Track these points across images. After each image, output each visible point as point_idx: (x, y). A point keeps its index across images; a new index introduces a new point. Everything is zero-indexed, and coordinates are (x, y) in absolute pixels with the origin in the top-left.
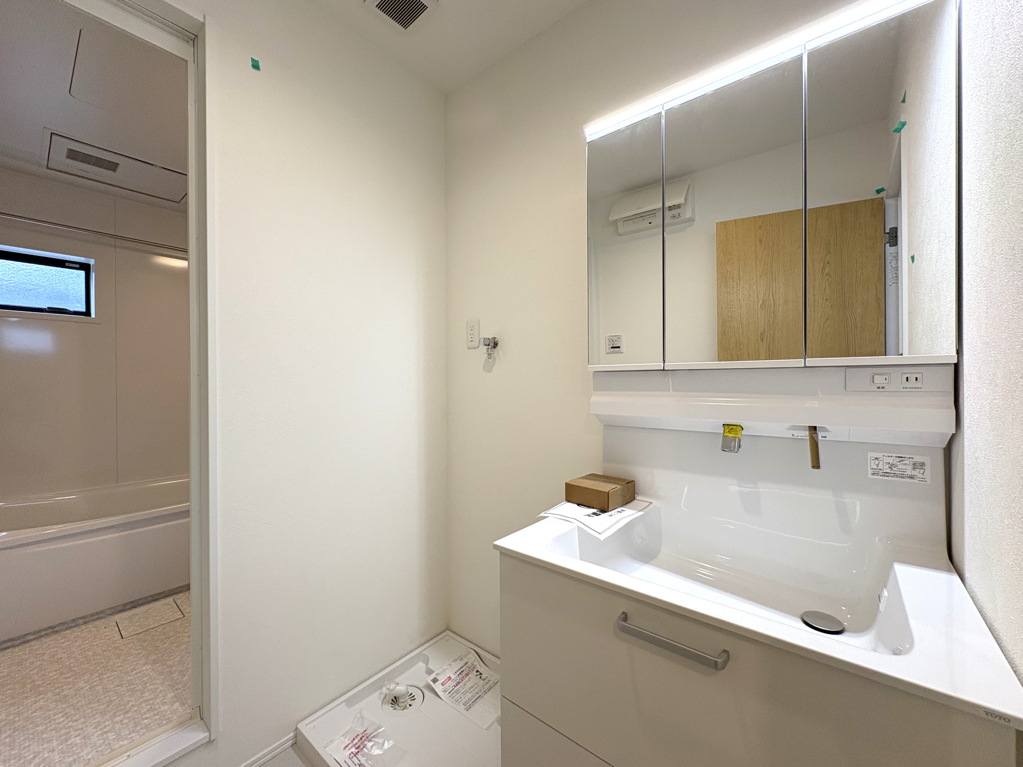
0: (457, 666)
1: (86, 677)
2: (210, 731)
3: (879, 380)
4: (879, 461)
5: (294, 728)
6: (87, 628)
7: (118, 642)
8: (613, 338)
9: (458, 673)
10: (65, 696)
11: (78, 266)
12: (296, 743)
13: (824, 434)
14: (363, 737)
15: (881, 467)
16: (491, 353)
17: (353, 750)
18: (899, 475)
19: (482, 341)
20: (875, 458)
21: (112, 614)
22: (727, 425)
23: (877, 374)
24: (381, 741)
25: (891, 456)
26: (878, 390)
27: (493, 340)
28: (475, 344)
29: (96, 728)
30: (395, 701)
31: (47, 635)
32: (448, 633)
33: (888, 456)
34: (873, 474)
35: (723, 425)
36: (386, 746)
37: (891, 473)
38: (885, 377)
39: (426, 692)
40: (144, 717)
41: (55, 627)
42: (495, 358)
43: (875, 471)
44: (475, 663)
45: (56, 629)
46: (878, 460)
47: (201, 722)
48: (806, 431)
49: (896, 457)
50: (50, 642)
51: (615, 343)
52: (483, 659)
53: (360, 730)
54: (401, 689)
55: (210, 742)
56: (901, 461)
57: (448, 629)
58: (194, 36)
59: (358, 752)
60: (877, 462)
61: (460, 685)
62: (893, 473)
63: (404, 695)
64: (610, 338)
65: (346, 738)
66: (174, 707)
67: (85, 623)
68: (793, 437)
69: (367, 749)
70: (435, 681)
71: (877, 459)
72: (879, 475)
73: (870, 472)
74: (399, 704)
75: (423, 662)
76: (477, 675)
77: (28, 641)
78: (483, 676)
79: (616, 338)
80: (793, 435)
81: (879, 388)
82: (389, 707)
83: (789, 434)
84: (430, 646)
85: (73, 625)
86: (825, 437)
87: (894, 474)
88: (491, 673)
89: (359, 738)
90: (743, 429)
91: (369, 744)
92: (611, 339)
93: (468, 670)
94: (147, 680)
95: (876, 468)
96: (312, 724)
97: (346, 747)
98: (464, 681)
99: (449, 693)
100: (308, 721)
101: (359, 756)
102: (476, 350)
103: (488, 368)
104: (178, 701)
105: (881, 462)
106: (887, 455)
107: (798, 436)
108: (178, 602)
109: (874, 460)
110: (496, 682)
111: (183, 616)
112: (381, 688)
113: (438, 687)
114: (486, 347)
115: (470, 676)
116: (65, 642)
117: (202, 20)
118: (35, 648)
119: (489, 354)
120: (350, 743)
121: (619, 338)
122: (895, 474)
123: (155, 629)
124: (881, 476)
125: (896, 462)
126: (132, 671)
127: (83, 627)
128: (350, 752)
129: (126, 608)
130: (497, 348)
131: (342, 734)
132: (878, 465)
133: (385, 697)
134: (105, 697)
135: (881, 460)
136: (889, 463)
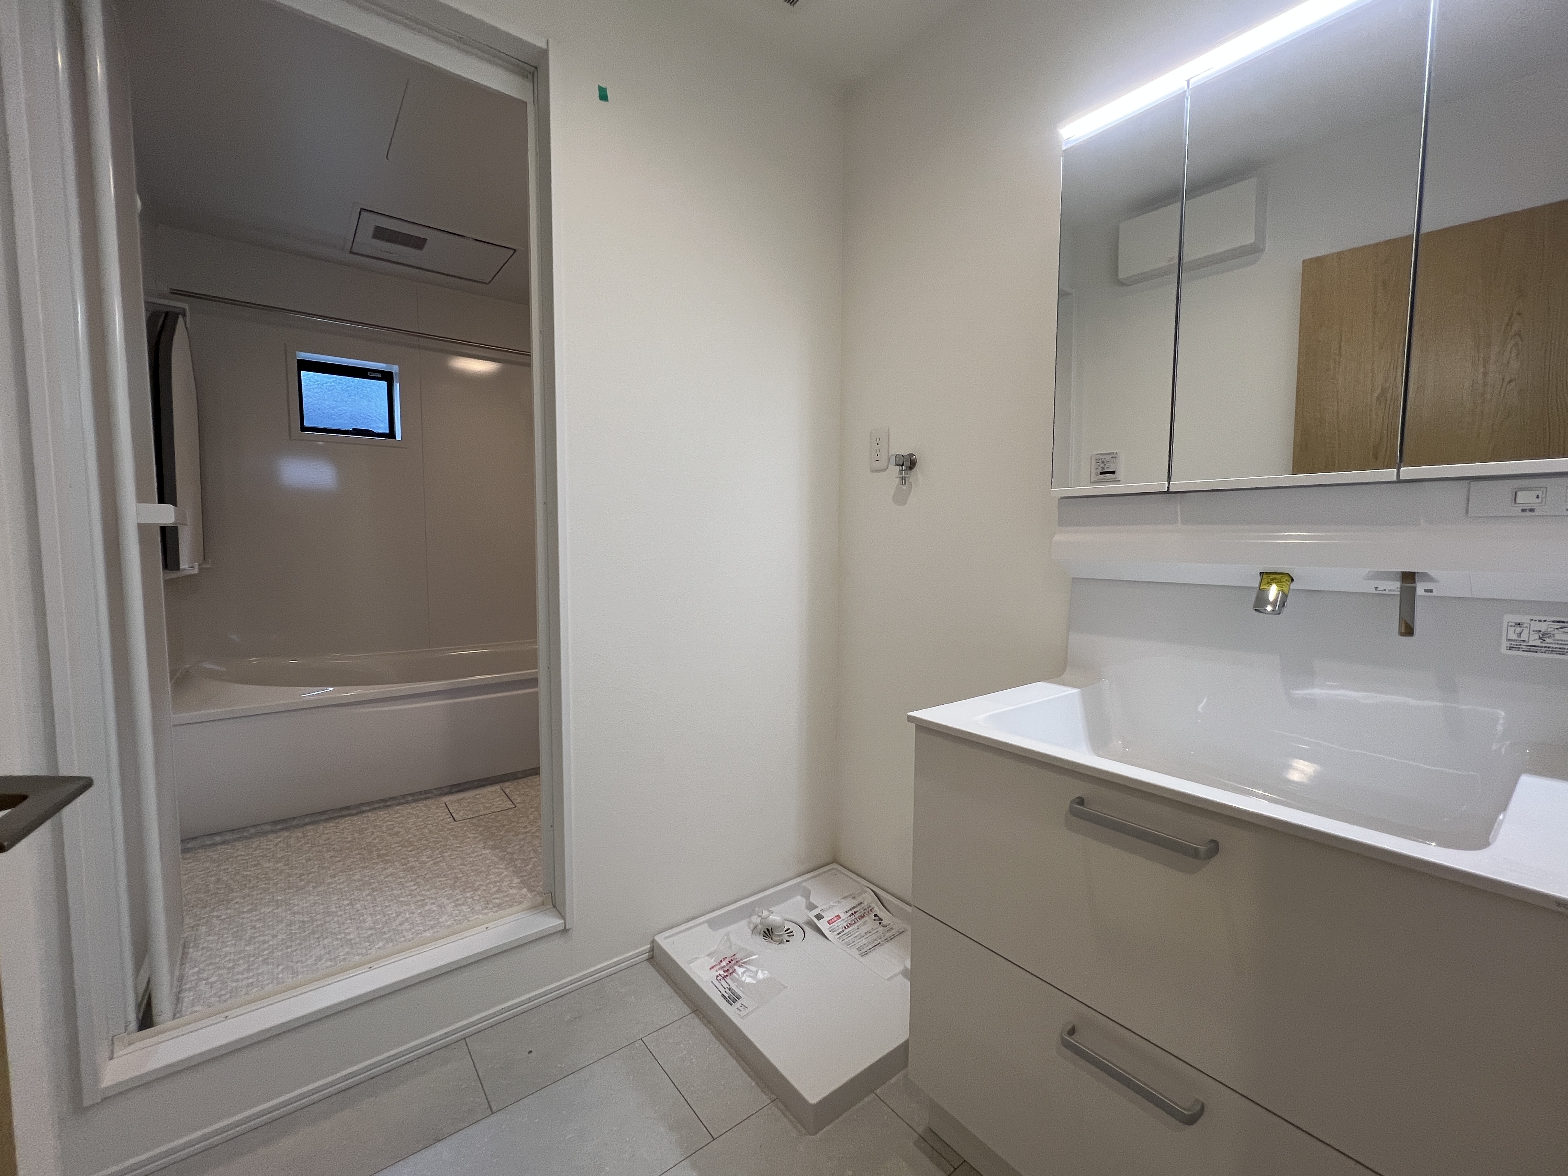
0: (849, 904)
1: (429, 852)
2: (565, 920)
3: (1524, 498)
4: (1522, 628)
5: (652, 939)
6: (417, 806)
7: (451, 824)
8: (1103, 457)
9: (851, 912)
10: (412, 867)
11: (379, 375)
12: (653, 957)
13: (1429, 586)
14: (732, 960)
15: (1524, 636)
16: (905, 477)
17: (721, 972)
18: (1556, 650)
19: (893, 459)
20: (1516, 624)
21: (441, 795)
22: (1267, 573)
23: (1521, 489)
24: (754, 969)
25: (1545, 621)
26: (1524, 514)
27: (908, 457)
28: (883, 463)
29: (449, 899)
30: (768, 933)
31: (379, 808)
32: (835, 866)
33: (1540, 621)
34: (1511, 648)
35: (1261, 573)
36: (760, 975)
37: (1542, 647)
38: (1534, 493)
39: (807, 929)
40: (494, 896)
41: (387, 801)
42: (911, 483)
43: (1513, 643)
44: (873, 905)
45: (388, 803)
46: (1520, 627)
47: (554, 909)
48: (1397, 581)
49: (1553, 622)
50: (385, 816)
51: (1108, 465)
52: (886, 904)
53: (729, 954)
54: (775, 918)
55: (565, 931)
56: (1561, 628)
57: (835, 860)
58: (533, 68)
59: (727, 976)
60: (1518, 630)
61: (853, 927)
62: (1545, 647)
63: (779, 927)
64: (1098, 457)
65: (712, 959)
66: (523, 892)
67: (415, 801)
68: (1377, 592)
69: (737, 974)
70: (819, 917)
71: (1519, 624)
72: (1521, 649)
73: (1505, 644)
74: (773, 937)
75: (802, 896)
76: (875, 920)
77: (363, 812)
78: (884, 922)
79: (1108, 458)
80: (1376, 588)
81: (1523, 510)
82: (760, 940)
83: (1369, 587)
84: (812, 877)
85: (402, 801)
86: (1431, 591)
87: (1548, 649)
88: (895, 919)
89: (727, 961)
90: (1292, 580)
91: (740, 971)
92: (1100, 460)
93: (863, 912)
94: (490, 863)
95: (1517, 639)
96: (672, 939)
97: (713, 967)
98: (858, 924)
99: (838, 934)
100: (667, 934)
101: (728, 980)
102: (883, 473)
103: (900, 499)
104: (525, 887)
105: (1526, 631)
106: (1538, 618)
107: (1385, 590)
108: (507, 791)
109: (1514, 626)
110: (901, 931)
111: (514, 806)
112: (750, 916)
113: (822, 925)
114: (898, 468)
115: (866, 919)
116: (400, 817)
117: (544, 46)
118: (372, 819)
119: (903, 479)
120: (717, 965)
121: (1115, 457)
122: (1549, 647)
123: (487, 816)
124: (1523, 651)
125: (1552, 629)
126: (472, 853)
127: (414, 805)
128: (718, 973)
129: (452, 791)
130: (913, 470)
131: (707, 953)
132: (1520, 635)
133: (755, 927)
134: (451, 874)
135: (1526, 627)
136: (1540, 631)
